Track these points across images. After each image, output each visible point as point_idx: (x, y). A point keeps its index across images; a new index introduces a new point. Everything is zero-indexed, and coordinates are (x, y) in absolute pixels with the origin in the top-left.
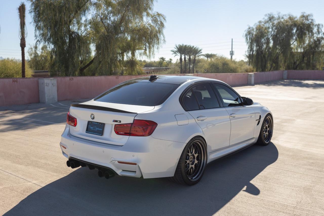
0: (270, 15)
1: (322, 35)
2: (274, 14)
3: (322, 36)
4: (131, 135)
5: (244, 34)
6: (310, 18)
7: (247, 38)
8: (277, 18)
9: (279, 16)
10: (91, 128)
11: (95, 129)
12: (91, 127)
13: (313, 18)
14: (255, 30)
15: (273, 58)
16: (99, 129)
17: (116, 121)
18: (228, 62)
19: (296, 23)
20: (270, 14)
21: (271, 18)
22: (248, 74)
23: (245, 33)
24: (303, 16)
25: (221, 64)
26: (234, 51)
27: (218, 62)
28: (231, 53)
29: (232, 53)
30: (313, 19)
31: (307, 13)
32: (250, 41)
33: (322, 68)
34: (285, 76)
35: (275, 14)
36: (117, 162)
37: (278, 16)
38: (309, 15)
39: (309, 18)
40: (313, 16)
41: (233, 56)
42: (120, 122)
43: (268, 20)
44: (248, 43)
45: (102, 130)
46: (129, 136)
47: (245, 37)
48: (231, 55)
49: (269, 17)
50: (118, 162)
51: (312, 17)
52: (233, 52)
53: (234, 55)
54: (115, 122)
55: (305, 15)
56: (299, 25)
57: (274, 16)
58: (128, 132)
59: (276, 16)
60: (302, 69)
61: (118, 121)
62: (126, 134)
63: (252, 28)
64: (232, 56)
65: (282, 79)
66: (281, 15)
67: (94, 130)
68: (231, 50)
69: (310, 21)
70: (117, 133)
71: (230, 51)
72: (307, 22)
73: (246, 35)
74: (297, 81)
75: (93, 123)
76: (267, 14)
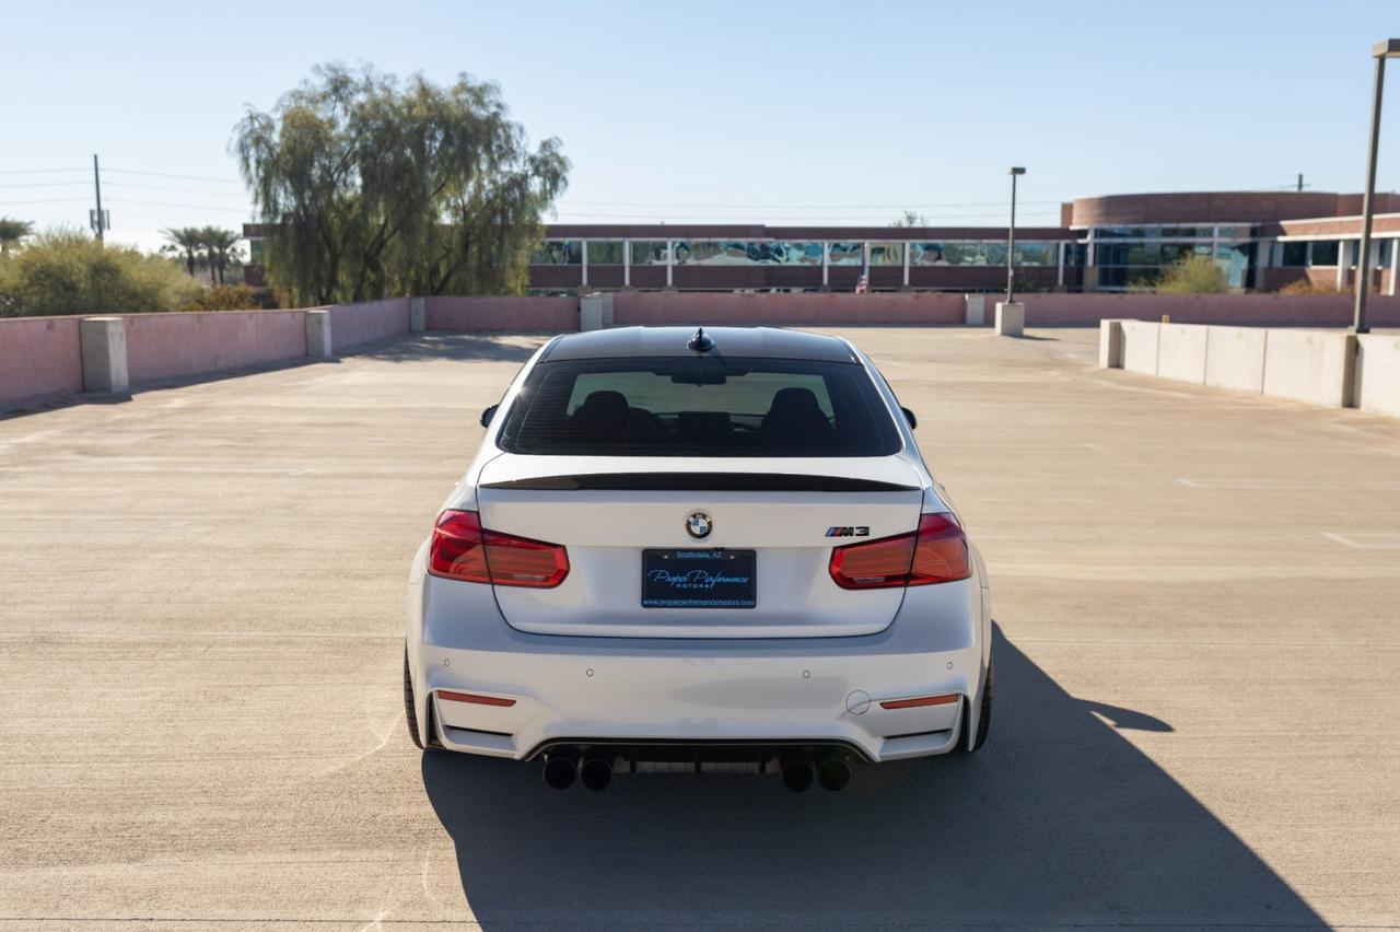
0: (335, 70)
1: (525, 165)
2: (349, 66)
3: (526, 168)
4: (912, 582)
5: (231, 139)
6: (492, 98)
7: (246, 160)
8: (361, 86)
9: (367, 78)
10: (675, 579)
11: (703, 582)
12: (672, 576)
13: (504, 98)
14: (279, 126)
15: (367, 249)
16: (728, 580)
17: (847, 532)
18: (119, 262)
19: (445, 112)
20: (336, 66)
21: (340, 86)
22: (307, 314)
23: (236, 137)
24: (463, 87)
25: (84, 268)
26: (108, 212)
27: (67, 260)
28: (96, 218)
29: (100, 221)
30: (501, 102)
31: (476, 81)
32: (261, 174)
33: (522, 287)
34: (419, 321)
35: (352, 70)
36: (876, 707)
37: (363, 78)
38: (486, 86)
39: (486, 100)
40: (502, 90)
41: (106, 233)
42: (865, 531)
43: (328, 89)
44: (250, 181)
45: (745, 580)
46: (902, 589)
47: (239, 157)
48: (97, 230)
49: (331, 81)
50: (881, 704)
51: (498, 96)
52: (105, 214)
53: (109, 228)
54: (840, 535)
55: (471, 83)
56: (458, 122)
57: (349, 75)
58: (904, 570)
59: (358, 77)
60: (463, 291)
61: (856, 531)
62: (891, 581)
63: (268, 117)
64: (101, 231)
65: (411, 332)
66: (376, 77)
68: (95, 207)
69: (493, 109)
70: (845, 582)
71: (92, 212)
72: (482, 113)
73: (243, 148)
74: (467, 337)
75: (680, 555)
76: (323, 68)
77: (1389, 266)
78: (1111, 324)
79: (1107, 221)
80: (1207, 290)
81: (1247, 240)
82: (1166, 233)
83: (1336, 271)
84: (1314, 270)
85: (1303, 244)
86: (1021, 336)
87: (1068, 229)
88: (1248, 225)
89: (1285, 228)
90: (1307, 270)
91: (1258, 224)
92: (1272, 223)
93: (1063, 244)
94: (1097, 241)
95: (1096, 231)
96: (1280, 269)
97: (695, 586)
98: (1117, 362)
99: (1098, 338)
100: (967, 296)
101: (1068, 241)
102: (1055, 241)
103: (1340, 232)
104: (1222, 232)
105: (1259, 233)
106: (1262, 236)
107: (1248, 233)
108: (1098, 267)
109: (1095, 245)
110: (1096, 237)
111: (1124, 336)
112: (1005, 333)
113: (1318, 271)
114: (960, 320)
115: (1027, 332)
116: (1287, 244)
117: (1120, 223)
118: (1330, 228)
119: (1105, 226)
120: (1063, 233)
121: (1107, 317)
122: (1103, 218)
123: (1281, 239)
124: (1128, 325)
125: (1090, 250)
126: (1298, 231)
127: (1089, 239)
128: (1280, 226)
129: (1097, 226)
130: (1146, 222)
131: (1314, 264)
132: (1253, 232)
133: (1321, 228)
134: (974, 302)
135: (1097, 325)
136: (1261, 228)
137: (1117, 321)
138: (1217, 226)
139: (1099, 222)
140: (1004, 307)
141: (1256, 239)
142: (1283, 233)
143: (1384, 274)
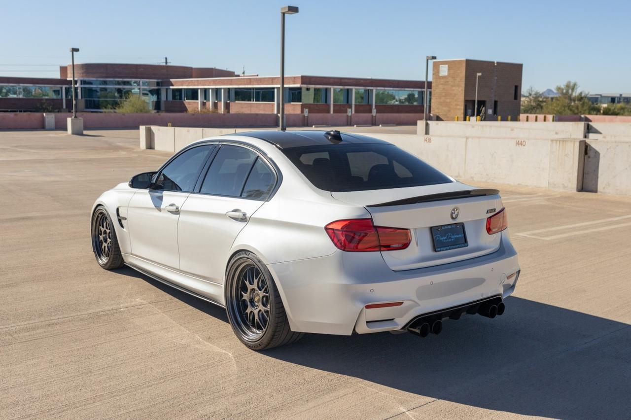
10: (442, 239)
11: (450, 238)
12: (442, 237)
16: (458, 236)
42: (495, 210)
54: (489, 213)
61: (493, 211)
67: (450, 242)
70: (491, 231)
75: (443, 228)
77: (221, 101)
78: (146, 127)
79: (87, 77)
80: (141, 111)
81: (156, 88)
82: (118, 83)
83: (198, 102)
84: (187, 102)
85: (180, 90)
86: (82, 135)
87: (66, 80)
88: (156, 80)
89: (173, 82)
90: (184, 102)
91: (160, 80)
92: (167, 80)
93: (64, 87)
94: (82, 86)
95: (81, 81)
96: (172, 102)
97: (449, 240)
98: (150, 146)
99: (139, 135)
100: (44, 114)
101: (67, 86)
102: (60, 86)
103: (198, 85)
104: (144, 84)
105: (160, 85)
106: (162, 86)
107: (156, 85)
108: (84, 99)
109: (82, 88)
110: (81, 84)
111: (154, 134)
112: (73, 133)
113: (189, 103)
114: (42, 126)
115: (85, 132)
116: (174, 90)
117: (94, 77)
118: (193, 83)
119: (86, 79)
120: (63, 81)
121: (143, 124)
122: (84, 75)
123: (171, 87)
124: (154, 128)
125: (79, 91)
126: (179, 84)
127: (78, 85)
128: (171, 82)
129: (82, 79)
130: (107, 77)
131: (187, 99)
132: (158, 84)
133: (189, 83)
134: (50, 118)
135: (138, 128)
136: (161, 82)
137: (149, 126)
138: (142, 81)
139: (82, 77)
140: (72, 120)
141: (159, 87)
142: (172, 85)
143: (219, 104)
